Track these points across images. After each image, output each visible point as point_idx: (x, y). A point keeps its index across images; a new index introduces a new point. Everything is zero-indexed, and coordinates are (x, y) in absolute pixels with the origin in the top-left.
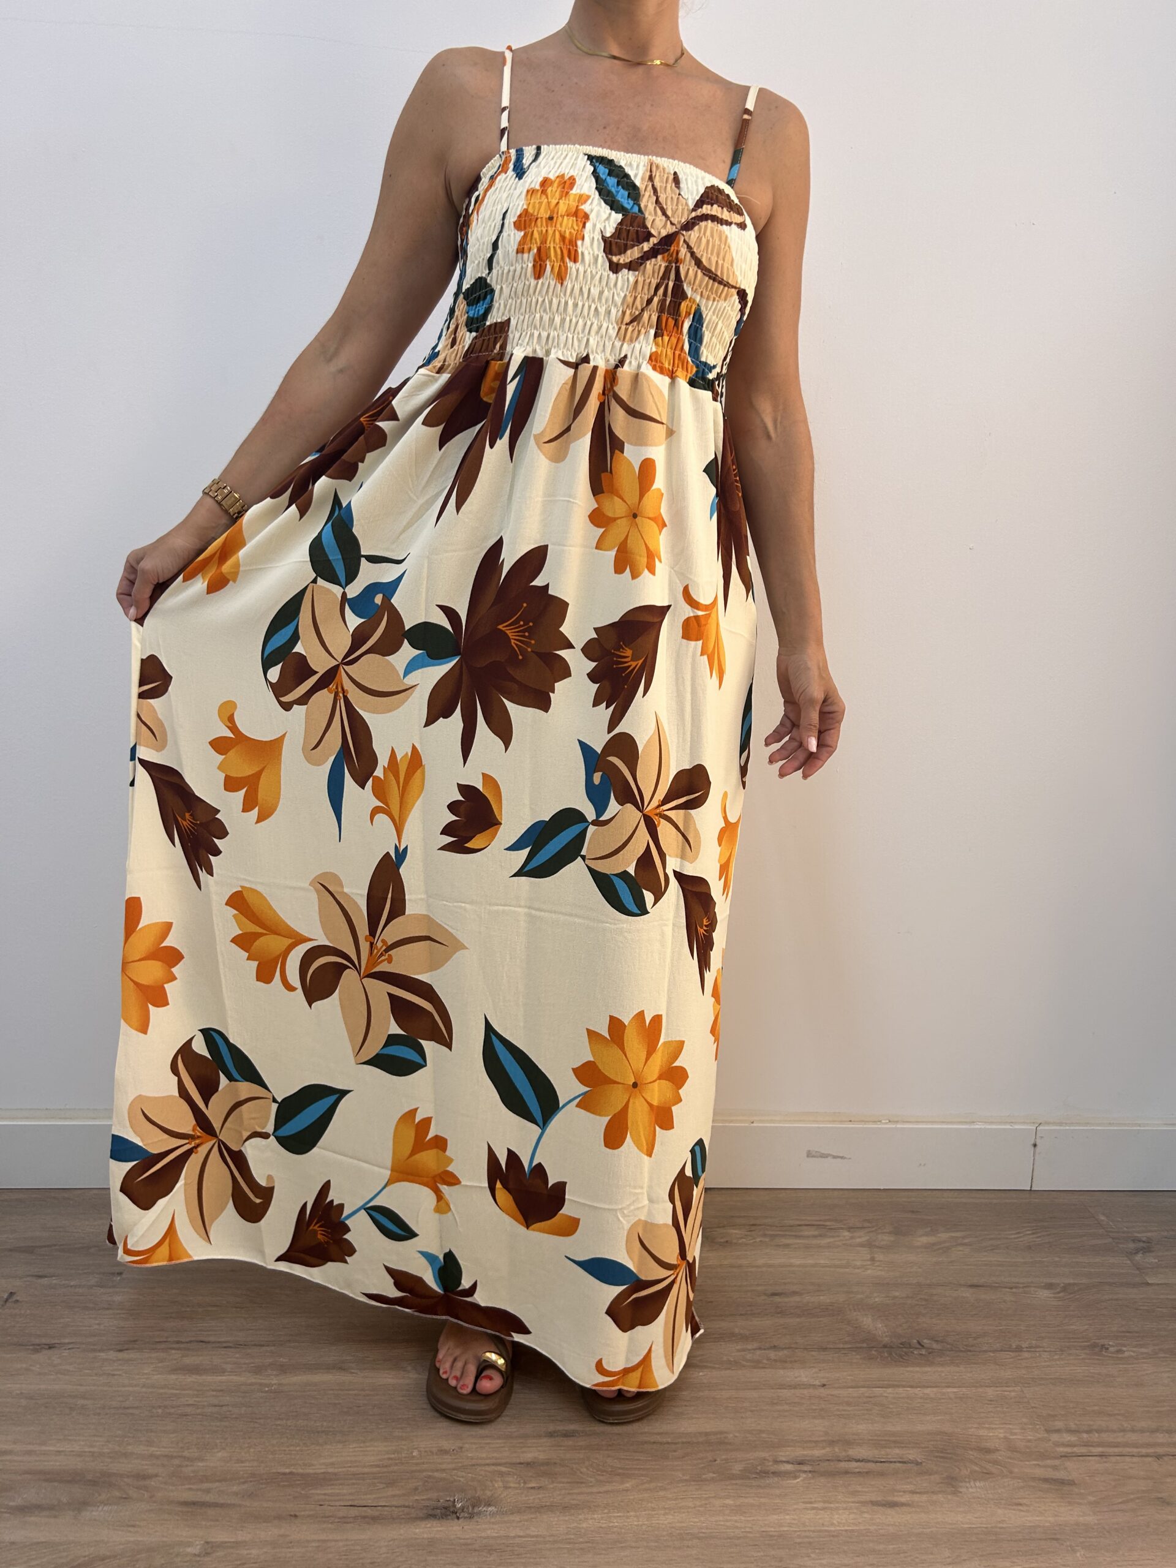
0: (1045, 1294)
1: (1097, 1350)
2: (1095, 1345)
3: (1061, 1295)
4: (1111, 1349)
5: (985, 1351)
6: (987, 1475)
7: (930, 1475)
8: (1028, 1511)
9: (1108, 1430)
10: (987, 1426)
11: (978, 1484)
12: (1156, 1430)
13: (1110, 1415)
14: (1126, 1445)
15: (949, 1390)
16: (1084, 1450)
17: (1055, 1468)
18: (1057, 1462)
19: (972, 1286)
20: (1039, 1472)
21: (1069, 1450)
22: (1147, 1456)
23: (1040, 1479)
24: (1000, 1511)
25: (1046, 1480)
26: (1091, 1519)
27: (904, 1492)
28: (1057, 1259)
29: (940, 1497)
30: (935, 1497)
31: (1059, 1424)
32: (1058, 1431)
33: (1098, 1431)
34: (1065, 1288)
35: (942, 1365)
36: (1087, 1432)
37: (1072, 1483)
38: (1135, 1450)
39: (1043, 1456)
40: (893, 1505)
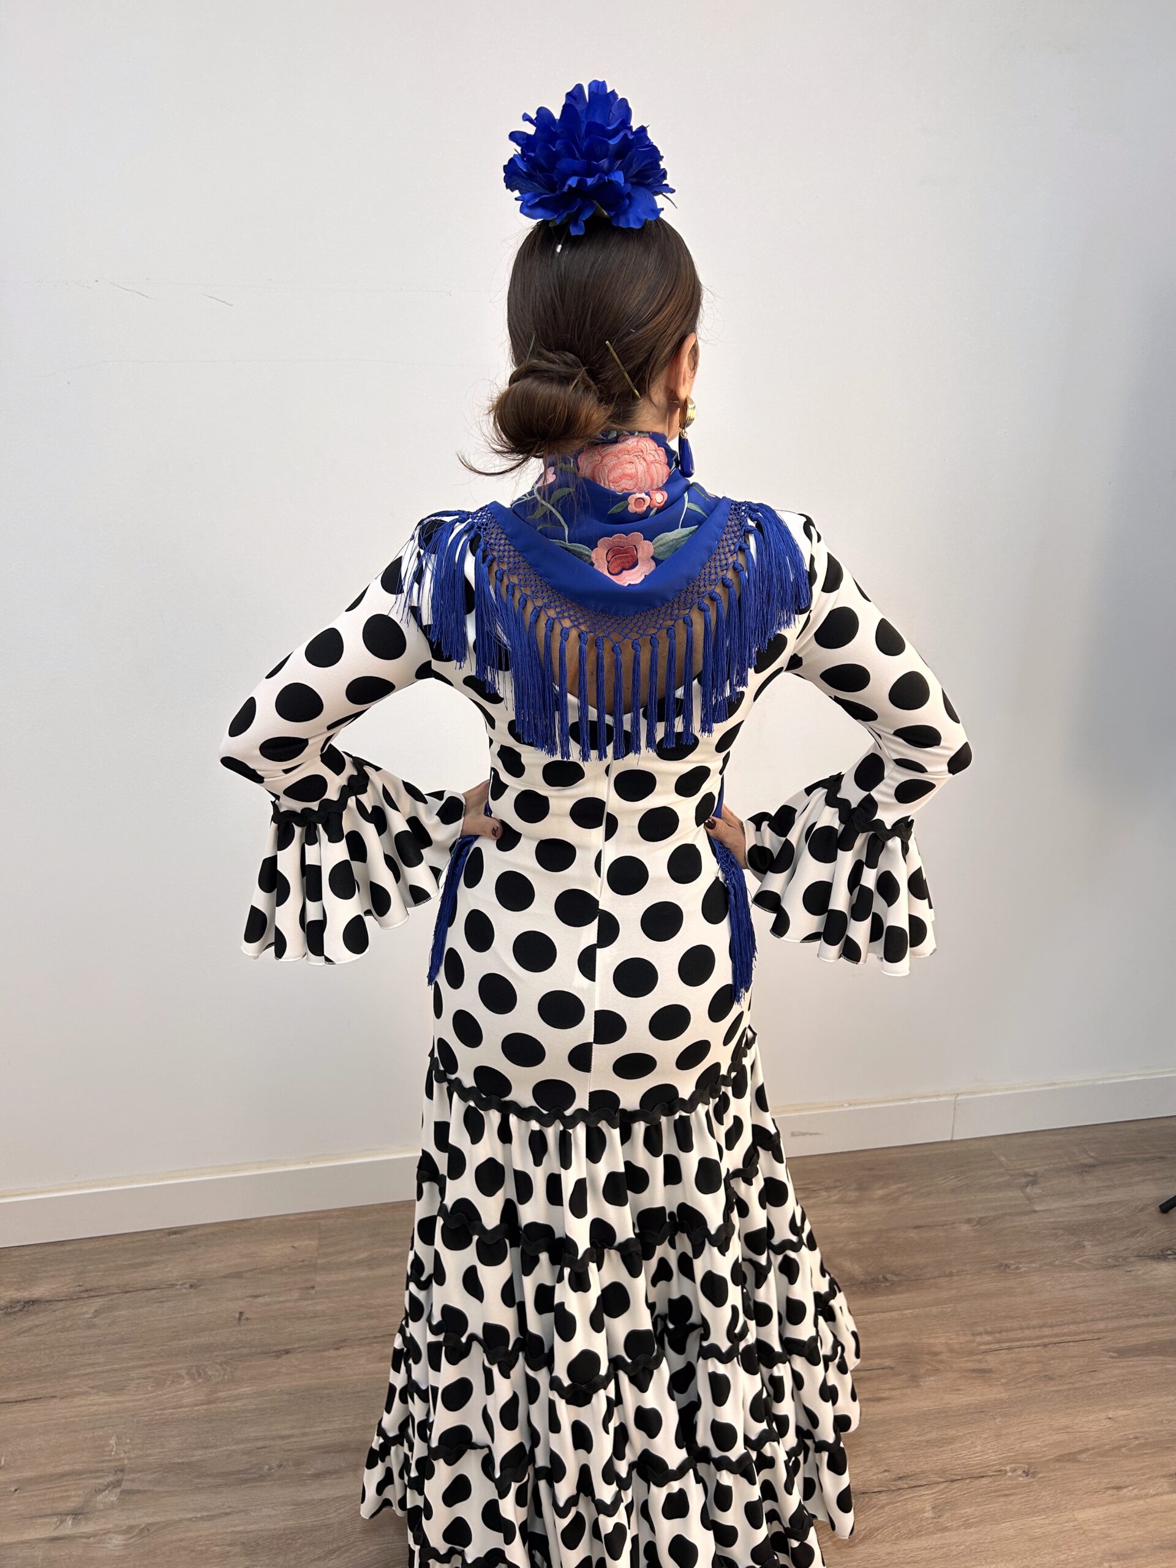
0: (965, 1228)
1: (1003, 1268)
2: (1001, 1265)
3: (977, 1227)
4: (1013, 1267)
5: (929, 1279)
6: (936, 1371)
7: (901, 1375)
8: (964, 1394)
9: (1012, 1329)
10: (934, 1335)
11: (931, 1378)
12: (1041, 1327)
13: (1012, 1318)
14: (1025, 1339)
15: (908, 1311)
16: (997, 1346)
17: (979, 1361)
18: (980, 1357)
19: (917, 1227)
20: (970, 1365)
21: (988, 1347)
22: (1038, 1345)
23: (970, 1370)
24: (946, 1396)
25: (974, 1371)
26: (1004, 1395)
27: (885, 1389)
28: (972, 1198)
29: (908, 1391)
30: (905, 1391)
31: (981, 1329)
32: (980, 1334)
33: (1006, 1331)
34: (980, 1221)
35: (901, 1293)
36: (1000, 1332)
37: (990, 1371)
38: (1030, 1342)
39: (971, 1353)
40: (879, 1400)
